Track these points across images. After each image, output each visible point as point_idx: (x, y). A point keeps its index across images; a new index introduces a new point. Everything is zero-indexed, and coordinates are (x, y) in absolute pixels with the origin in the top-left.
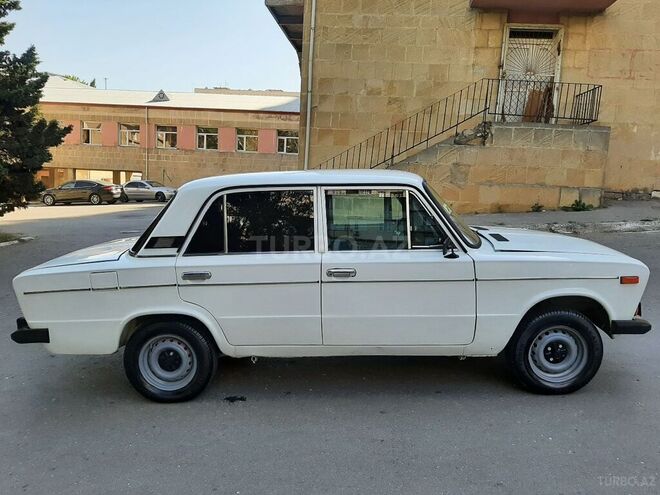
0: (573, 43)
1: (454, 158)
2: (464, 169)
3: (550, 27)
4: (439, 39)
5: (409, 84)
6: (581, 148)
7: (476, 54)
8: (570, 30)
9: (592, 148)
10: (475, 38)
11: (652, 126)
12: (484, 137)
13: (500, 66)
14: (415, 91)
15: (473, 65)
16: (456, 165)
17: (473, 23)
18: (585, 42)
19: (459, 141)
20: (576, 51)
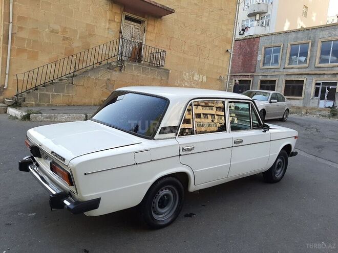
0: (150, 29)
1: (107, 76)
2: (112, 82)
3: (141, 18)
4: (91, 10)
5: (75, 31)
6: (159, 78)
7: (109, 23)
8: (149, 22)
9: (163, 78)
10: (109, 15)
11: (176, 70)
12: (121, 67)
13: (121, 32)
14: (78, 36)
15: (108, 29)
16: (109, 80)
17: (108, 7)
18: (154, 29)
19: (110, 67)
20: (151, 33)
